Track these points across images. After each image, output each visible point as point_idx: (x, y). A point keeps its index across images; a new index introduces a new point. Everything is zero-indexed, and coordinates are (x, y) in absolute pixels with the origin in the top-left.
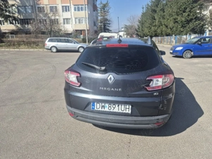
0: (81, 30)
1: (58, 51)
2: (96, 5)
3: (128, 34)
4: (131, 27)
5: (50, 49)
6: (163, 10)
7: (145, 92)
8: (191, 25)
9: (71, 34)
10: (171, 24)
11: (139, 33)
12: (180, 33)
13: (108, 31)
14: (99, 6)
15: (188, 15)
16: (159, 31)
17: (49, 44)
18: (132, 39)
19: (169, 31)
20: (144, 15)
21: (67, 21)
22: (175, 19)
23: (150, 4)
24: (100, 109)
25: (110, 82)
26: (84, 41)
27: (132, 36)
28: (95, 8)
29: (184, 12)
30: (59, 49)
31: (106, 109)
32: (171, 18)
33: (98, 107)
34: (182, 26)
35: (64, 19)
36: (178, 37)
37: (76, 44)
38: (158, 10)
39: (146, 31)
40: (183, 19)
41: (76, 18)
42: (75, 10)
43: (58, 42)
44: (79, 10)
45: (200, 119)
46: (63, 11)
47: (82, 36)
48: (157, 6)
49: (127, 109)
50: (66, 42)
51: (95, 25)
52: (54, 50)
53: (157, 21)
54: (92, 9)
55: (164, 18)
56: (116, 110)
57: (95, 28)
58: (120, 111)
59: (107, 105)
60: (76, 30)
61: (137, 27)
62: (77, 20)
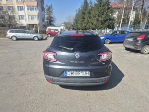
0: (33, 25)
1: (18, 39)
2: (43, 7)
3: (66, 28)
4: (69, 23)
5: (11, 38)
6: (89, 13)
7: (97, 63)
8: (107, 23)
9: (25, 27)
10: (95, 22)
11: (74, 28)
12: (101, 28)
13: (53, 25)
14: (46, 8)
15: (105, 17)
16: (87, 26)
17: (10, 34)
18: (70, 31)
19: (94, 27)
20: (77, 15)
21: (21, 17)
22: (97, 19)
23: (81, 9)
24: (70, 75)
25: (77, 57)
26: (36, 32)
27: (69, 30)
28: (43, 9)
29: (103, 15)
30: (18, 38)
31: (74, 75)
32: (95, 18)
33: (69, 74)
34: (102, 24)
35: (19, 16)
36: (99, 30)
37: (32, 35)
38: (86, 12)
39: (79, 26)
40: (102, 19)
41: (29, 16)
42: (28, 9)
43: (17, 32)
44: (31, 10)
45: (123, 79)
46: (18, 10)
47: (34, 29)
48: (85, 10)
49: (88, 74)
50: (24, 33)
51: (43, 21)
52: (15, 39)
53: (86, 20)
54: (41, 10)
55: (90, 18)
56: (81, 75)
57: (44, 23)
58: (83, 75)
59: (75, 72)
60: (29, 24)
61: (73, 23)
62: (30, 17)
